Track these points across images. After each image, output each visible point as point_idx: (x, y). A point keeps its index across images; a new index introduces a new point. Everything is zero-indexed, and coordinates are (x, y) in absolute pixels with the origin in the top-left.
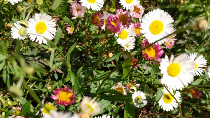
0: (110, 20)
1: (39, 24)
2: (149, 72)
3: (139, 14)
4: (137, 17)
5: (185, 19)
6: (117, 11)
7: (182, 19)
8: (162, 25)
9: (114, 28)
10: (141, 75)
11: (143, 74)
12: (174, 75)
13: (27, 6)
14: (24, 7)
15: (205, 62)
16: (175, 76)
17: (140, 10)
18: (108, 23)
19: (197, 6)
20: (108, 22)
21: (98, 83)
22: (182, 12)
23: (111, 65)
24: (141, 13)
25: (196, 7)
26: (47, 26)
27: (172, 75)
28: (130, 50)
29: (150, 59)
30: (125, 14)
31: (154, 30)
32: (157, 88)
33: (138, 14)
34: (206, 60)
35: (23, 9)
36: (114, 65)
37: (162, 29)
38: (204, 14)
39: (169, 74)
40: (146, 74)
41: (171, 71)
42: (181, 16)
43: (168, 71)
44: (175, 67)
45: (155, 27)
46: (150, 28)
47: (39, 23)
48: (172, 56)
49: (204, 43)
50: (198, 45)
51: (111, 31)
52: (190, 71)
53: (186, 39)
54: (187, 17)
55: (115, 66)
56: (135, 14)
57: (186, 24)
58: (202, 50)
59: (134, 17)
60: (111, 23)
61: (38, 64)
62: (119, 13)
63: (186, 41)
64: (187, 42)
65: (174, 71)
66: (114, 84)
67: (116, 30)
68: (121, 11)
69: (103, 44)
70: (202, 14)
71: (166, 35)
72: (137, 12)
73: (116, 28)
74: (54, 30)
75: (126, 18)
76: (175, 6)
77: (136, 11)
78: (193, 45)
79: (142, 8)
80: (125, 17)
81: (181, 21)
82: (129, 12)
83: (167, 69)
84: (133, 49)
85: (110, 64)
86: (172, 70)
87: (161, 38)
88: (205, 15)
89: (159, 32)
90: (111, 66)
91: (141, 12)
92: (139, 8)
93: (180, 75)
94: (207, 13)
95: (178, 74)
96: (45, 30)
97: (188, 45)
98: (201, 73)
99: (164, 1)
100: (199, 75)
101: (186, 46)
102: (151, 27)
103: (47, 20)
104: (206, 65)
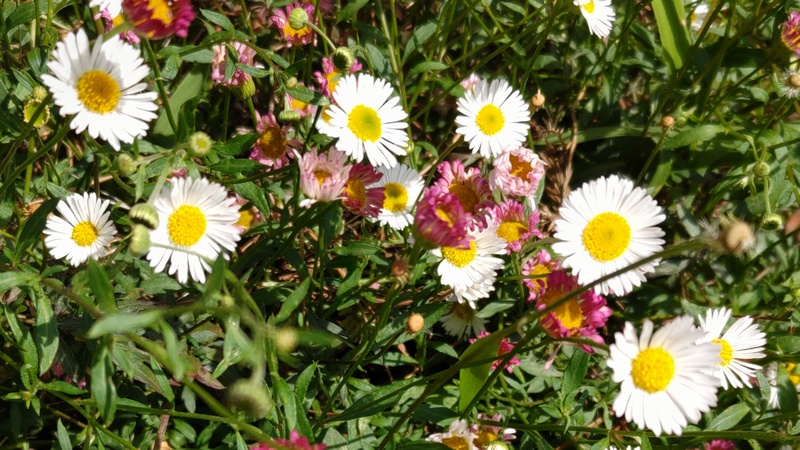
0: (432, 206)
1: (181, 213)
2: (545, 383)
3: (529, 181)
4: (522, 192)
5: (678, 180)
6: (442, 169)
7: (670, 179)
8: (626, 231)
9: (445, 232)
10: (518, 396)
11: (523, 392)
12: (654, 385)
13: (149, 154)
14: (141, 159)
15: (760, 339)
16: (656, 390)
17: (531, 169)
18: (424, 215)
19: (727, 131)
20: (425, 211)
21: (354, 426)
22: (668, 154)
23: (400, 357)
24: (535, 179)
25: (720, 137)
26: (207, 219)
27: (648, 385)
28: (475, 302)
29: (565, 334)
30: (470, 178)
31: (598, 247)
32: (580, 442)
33: (526, 183)
34: (764, 334)
35: (136, 163)
36: (407, 355)
37: (625, 243)
38: (750, 167)
39: (639, 383)
40: (537, 391)
41: (643, 373)
42: (664, 169)
43: (633, 374)
44: (658, 361)
45: (604, 235)
46: (586, 237)
47: (182, 208)
48: (648, 326)
49: (755, 269)
50: (729, 280)
51: (434, 240)
52: (709, 372)
53: (684, 258)
54: (686, 174)
55: (414, 361)
56: (514, 181)
57: (683, 198)
58: (748, 298)
59: (511, 192)
60: (435, 216)
61: (135, 353)
62: (449, 176)
63: (684, 264)
64: (687, 269)
65: (655, 374)
66: (417, 431)
67: (453, 238)
68: (455, 170)
69: (402, 283)
70: (745, 168)
71: (633, 260)
72: (519, 175)
73: (454, 230)
74: (230, 235)
75: (474, 192)
76: (641, 129)
77: (517, 171)
78: (710, 283)
79: (537, 163)
80: (470, 190)
81: (665, 188)
82: (494, 174)
83: (629, 368)
84: (487, 296)
85: (397, 354)
86: (646, 369)
87: (620, 268)
88: (754, 170)
89: (615, 253)
90: (399, 361)
91: (535, 175)
92: (527, 160)
93: (674, 386)
94: (760, 166)
95: (668, 383)
96: (201, 233)
97: (693, 278)
98: (746, 380)
99: (599, 108)
100: (741, 386)
101: (685, 285)
102: (590, 236)
103: (210, 200)
104: (763, 349)
